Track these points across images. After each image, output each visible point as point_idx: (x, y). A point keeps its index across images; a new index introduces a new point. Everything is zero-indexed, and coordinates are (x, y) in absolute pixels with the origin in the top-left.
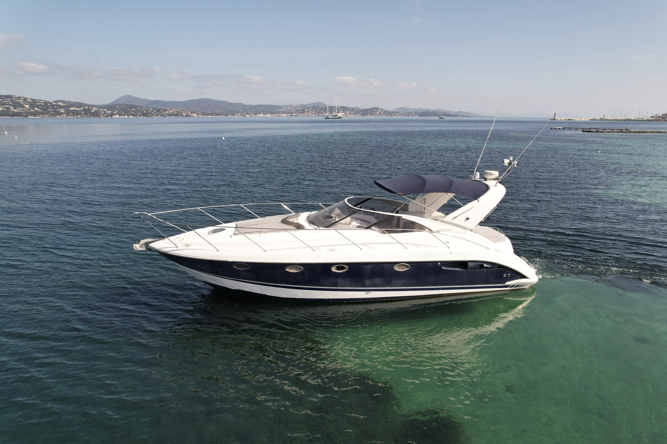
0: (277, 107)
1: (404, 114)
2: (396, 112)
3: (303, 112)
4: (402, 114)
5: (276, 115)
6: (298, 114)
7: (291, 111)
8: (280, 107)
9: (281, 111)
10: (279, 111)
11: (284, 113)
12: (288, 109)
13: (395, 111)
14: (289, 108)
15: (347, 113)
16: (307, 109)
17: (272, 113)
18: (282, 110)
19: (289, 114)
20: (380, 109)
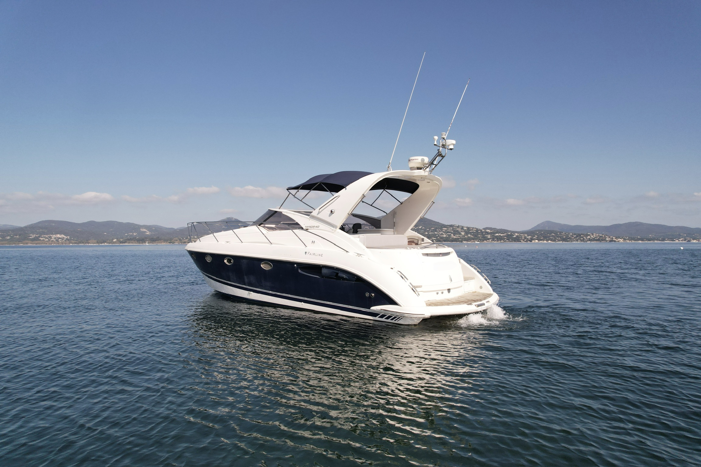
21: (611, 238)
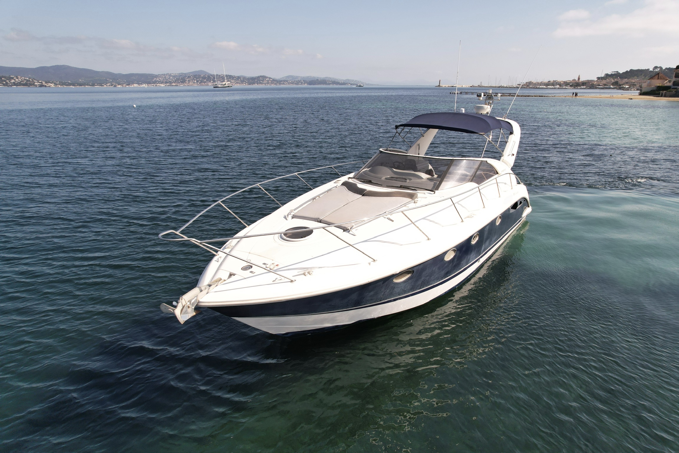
0: (153, 76)
1: (292, 83)
2: (284, 81)
3: (183, 81)
4: (290, 83)
5: (152, 85)
6: (178, 84)
7: (169, 80)
8: (156, 76)
9: (158, 81)
10: (155, 80)
11: (162, 83)
12: (165, 78)
13: (283, 79)
14: (167, 77)
15: (232, 82)
16: (188, 78)
17: (149, 83)
18: (159, 79)
19: (168, 84)
20: (267, 78)
21: (40, 83)
